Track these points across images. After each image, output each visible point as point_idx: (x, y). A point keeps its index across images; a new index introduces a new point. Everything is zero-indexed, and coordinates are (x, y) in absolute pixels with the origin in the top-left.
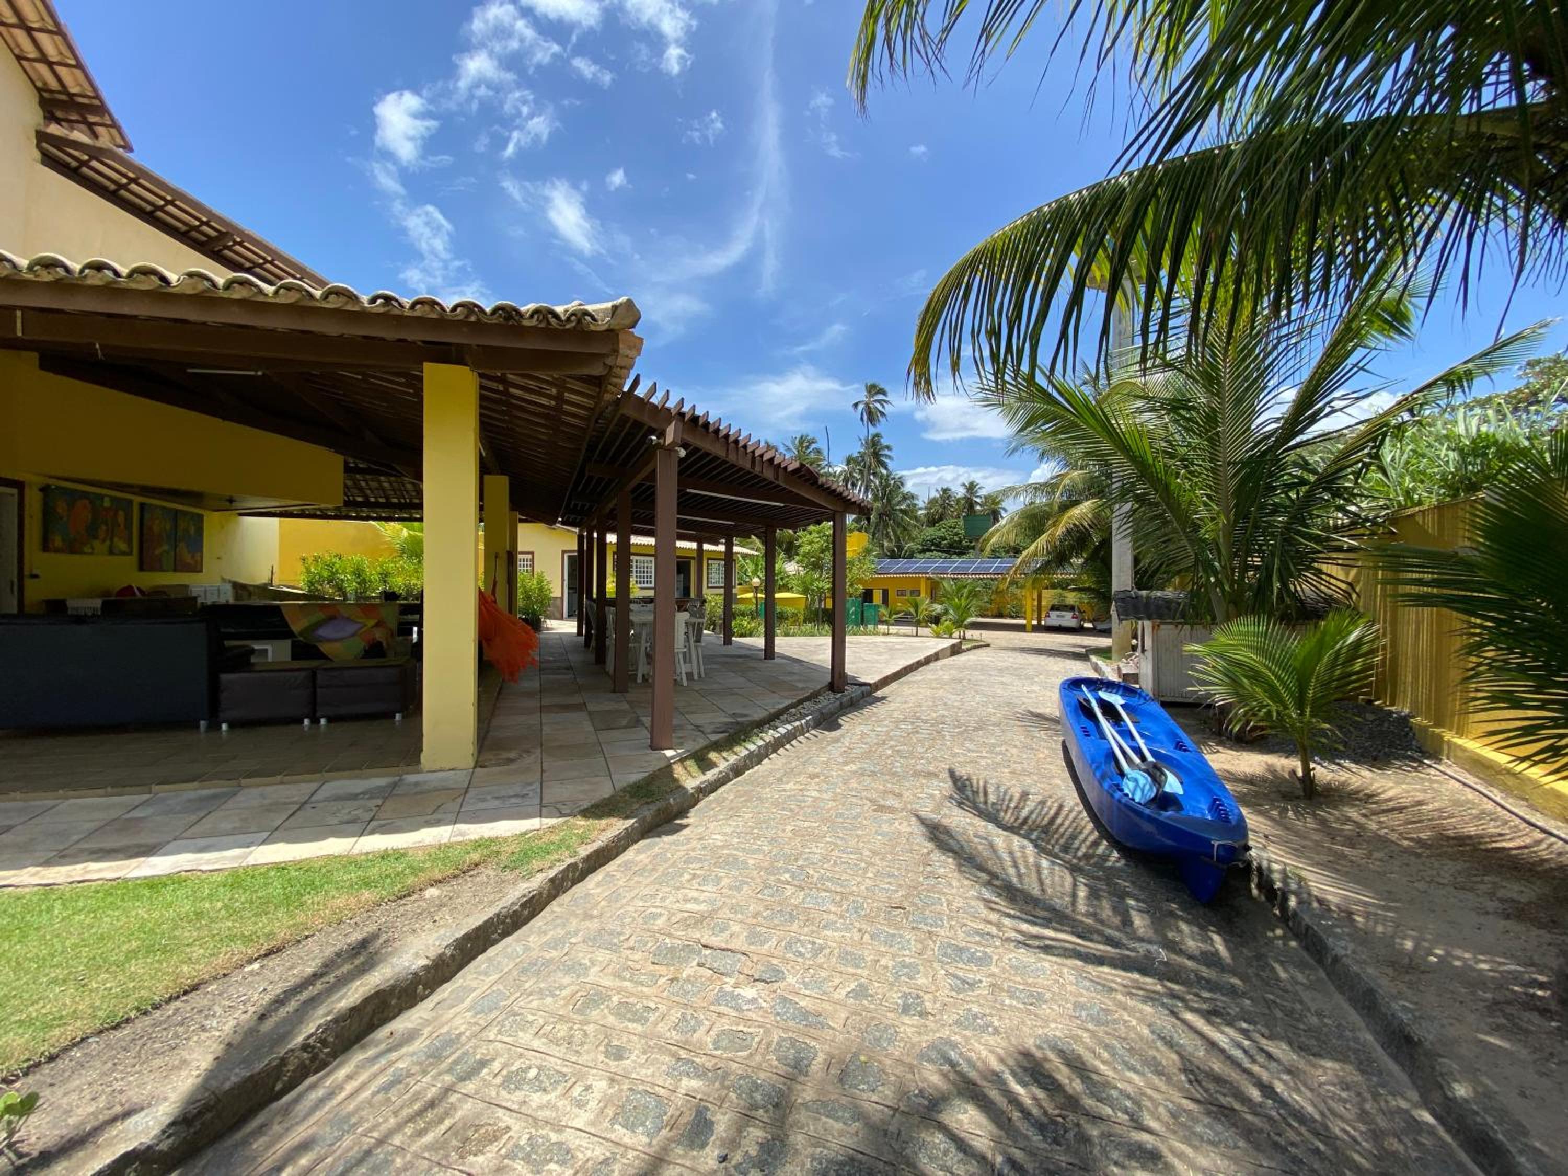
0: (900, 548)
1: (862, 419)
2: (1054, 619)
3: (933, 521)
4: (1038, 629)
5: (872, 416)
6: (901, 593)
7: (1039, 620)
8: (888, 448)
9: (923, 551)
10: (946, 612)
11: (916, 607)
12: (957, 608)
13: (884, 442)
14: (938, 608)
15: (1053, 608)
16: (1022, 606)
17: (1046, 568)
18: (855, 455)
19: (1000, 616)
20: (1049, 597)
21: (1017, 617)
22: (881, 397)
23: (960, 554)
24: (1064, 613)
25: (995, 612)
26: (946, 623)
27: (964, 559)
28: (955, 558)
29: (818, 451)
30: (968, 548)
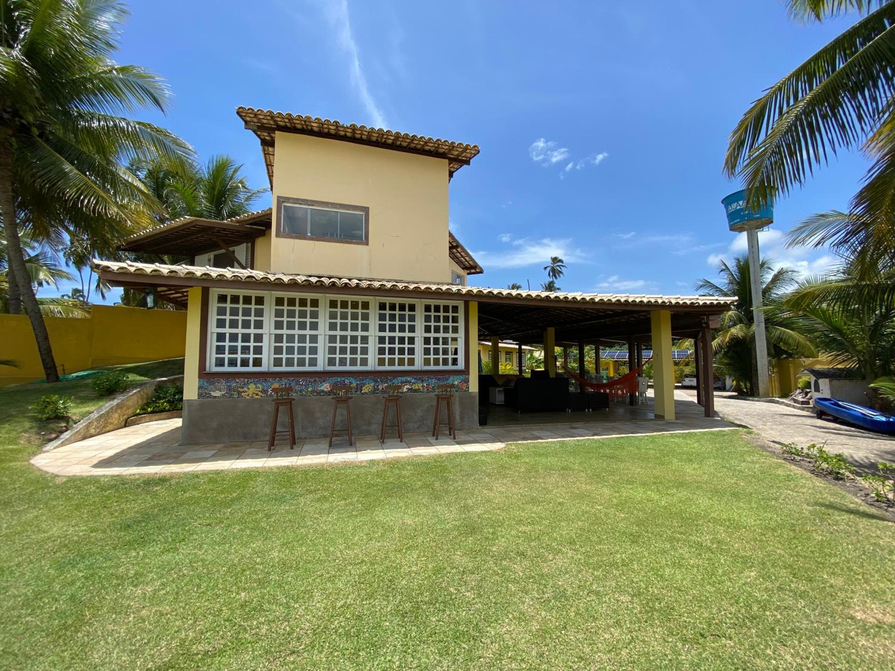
1: (549, 273)
22: (559, 264)
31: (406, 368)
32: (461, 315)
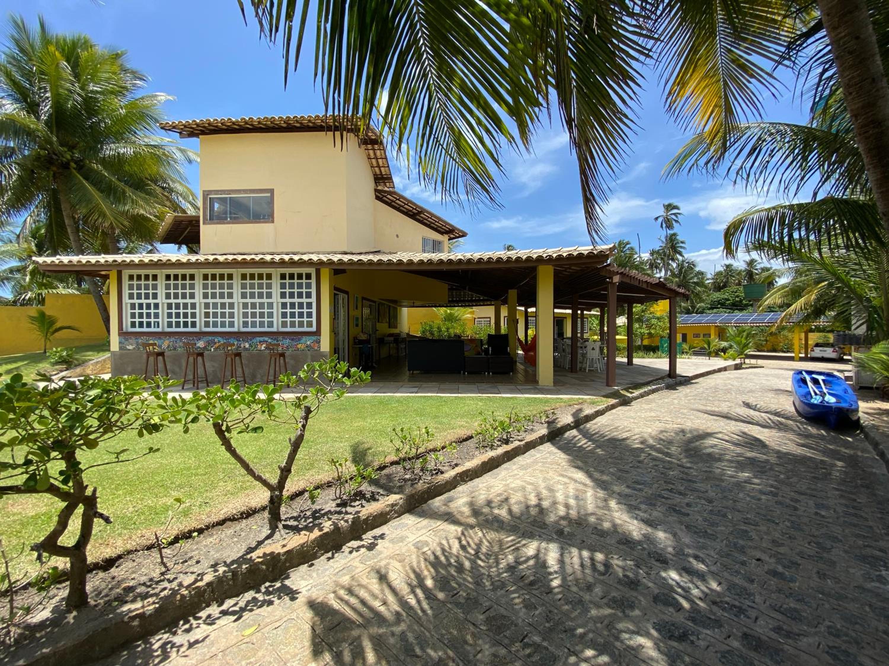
0: (693, 307)
1: (662, 226)
2: (818, 352)
3: (719, 287)
4: (806, 359)
5: (668, 223)
6: (697, 336)
7: (806, 353)
8: (682, 242)
9: (712, 308)
10: (731, 347)
11: (709, 344)
12: (739, 344)
13: (680, 238)
14: (724, 344)
15: (817, 345)
16: (792, 345)
17: (807, 319)
18: (657, 248)
19: (775, 351)
20: (814, 338)
21: (788, 352)
22: (675, 211)
23: (741, 310)
24: (825, 349)
25: (770, 348)
26: (731, 352)
27: (744, 313)
28: (737, 313)
29: (632, 249)
30: (747, 306)
31: (266, 329)
32: (313, 281)
